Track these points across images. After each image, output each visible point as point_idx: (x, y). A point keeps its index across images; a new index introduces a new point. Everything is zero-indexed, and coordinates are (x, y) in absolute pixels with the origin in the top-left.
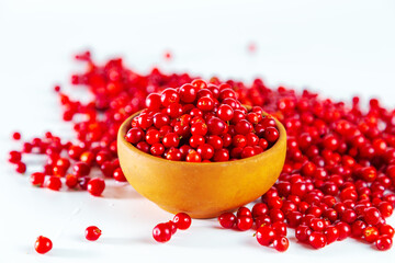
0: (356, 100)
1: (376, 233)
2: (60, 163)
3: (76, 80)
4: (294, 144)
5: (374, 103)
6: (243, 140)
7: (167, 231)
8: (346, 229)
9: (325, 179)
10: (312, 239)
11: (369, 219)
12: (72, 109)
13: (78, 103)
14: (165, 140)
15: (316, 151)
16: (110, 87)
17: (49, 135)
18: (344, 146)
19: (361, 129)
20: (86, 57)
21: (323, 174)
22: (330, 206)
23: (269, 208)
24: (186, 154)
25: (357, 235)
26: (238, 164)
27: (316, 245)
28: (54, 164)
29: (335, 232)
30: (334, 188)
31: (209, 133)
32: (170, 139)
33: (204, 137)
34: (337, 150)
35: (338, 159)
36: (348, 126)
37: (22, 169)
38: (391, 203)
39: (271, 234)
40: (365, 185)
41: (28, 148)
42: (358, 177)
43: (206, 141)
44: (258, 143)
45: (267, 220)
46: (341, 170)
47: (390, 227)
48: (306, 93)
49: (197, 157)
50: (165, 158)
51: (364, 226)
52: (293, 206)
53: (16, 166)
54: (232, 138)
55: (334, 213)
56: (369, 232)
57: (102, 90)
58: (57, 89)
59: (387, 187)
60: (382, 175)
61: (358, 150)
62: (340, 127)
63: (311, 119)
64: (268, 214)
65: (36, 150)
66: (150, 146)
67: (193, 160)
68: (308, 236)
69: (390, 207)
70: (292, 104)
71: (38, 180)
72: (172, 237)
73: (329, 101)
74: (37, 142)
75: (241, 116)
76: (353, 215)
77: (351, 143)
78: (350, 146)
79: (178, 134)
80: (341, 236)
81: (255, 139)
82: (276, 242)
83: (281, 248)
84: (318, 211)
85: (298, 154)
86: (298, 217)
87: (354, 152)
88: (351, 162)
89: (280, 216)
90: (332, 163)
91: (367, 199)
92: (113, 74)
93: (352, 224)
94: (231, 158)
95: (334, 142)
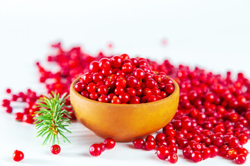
0: (229, 73)
1: (235, 153)
2: (34, 107)
3: (50, 59)
4: (186, 98)
5: (240, 75)
6: (150, 91)
7: (99, 149)
8: (216, 150)
9: (205, 119)
10: (193, 155)
11: (231, 144)
12: (45, 75)
13: (50, 72)
14: (99, 90)
15: (200, 103)
16: (71, 62)
17: (29, 91)
18: (219, 100)
19: (230, 90)
20: (58, 46)
21: (204, 116)
22: (207, 136)
23: (166, 137)
24: (111, 98)
25: (223, 154)
26: (144, 106)
27: (196, 160)
28: (31, 108)
29: (209, 152)
30: (210, 125)
31: (127, 86)
32: (102, 89)
33: (124, 89)
34: (213, 102)
35: (214, 108)
36: (221, 88)
37: (10, 110)
38: (247, 135)
39: (167, 152)
40: (230, 124)
41: (15, 98)
42: (227, 119)
43: (125, 91)
44: (159, 94)
45: (165, 144)
46: (216, 114)
47: (245, 149)
48: (197, 69)
49: (118, 101)
50: (98, 101)
51: (228, 149)
52: (182, 136)
53: (6, 109)
54: (143, 90)
55: (209, 141)
56: (231, 152)
57: (66, 64)
58: (38, 64)
59: (245, 125)
60: (242, 118)
61: (228, 102)
62: (216, 88)
63: (198, 83)
64: (166, 140)
65: (20, 99)
66: (90, 94)
67: (115, 102)
68: (191, 154)
69: (246, 137)
70: (186, 74)
71: (19, 117)
72: (102, 153)
73: (211, 73)
74: (21, 95)
75: (150, 77)
76: (221, 141)
77: (223, 98)
78: (222, 100)
79: (107, 86)
80: (212, 155)
81: (158, 92)
82: (169, 157)
83: (173, 161)
84: (199, 139)
85: (188, 104)
86: (185, 142)
87: (225, 104)
88: (222, 110)
89: (174, 141)
90: (210, 110)
91: (231, 132)
92: (74, 55)
93: (220, 147)
94: (141, 102)
95: (212, 97)
